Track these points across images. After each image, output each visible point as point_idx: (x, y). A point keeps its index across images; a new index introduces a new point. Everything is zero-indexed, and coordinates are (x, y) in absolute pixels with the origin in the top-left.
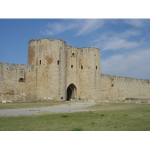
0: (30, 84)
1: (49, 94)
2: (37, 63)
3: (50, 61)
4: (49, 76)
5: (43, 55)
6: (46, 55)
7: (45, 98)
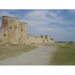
0: (7, 37)
1: (15, 42)
2: (9, 28)
3: (16, 27)
4: (16, 34)
5: (13, 24)
6: (14, 25)
7: (14, 43)
